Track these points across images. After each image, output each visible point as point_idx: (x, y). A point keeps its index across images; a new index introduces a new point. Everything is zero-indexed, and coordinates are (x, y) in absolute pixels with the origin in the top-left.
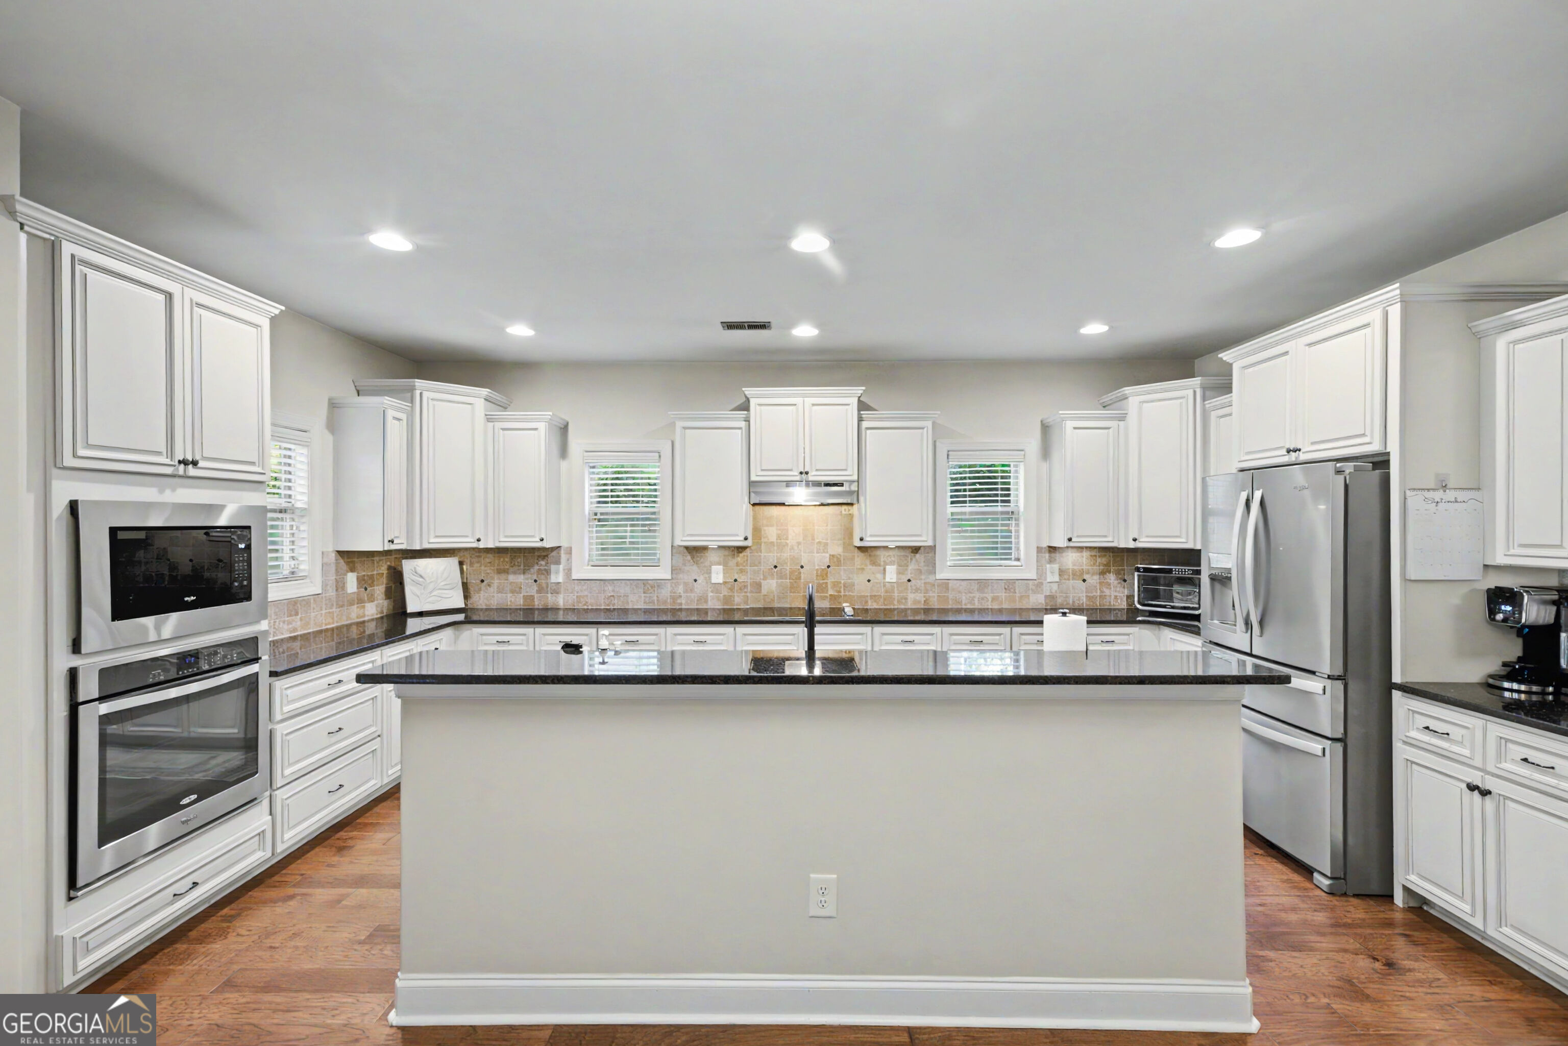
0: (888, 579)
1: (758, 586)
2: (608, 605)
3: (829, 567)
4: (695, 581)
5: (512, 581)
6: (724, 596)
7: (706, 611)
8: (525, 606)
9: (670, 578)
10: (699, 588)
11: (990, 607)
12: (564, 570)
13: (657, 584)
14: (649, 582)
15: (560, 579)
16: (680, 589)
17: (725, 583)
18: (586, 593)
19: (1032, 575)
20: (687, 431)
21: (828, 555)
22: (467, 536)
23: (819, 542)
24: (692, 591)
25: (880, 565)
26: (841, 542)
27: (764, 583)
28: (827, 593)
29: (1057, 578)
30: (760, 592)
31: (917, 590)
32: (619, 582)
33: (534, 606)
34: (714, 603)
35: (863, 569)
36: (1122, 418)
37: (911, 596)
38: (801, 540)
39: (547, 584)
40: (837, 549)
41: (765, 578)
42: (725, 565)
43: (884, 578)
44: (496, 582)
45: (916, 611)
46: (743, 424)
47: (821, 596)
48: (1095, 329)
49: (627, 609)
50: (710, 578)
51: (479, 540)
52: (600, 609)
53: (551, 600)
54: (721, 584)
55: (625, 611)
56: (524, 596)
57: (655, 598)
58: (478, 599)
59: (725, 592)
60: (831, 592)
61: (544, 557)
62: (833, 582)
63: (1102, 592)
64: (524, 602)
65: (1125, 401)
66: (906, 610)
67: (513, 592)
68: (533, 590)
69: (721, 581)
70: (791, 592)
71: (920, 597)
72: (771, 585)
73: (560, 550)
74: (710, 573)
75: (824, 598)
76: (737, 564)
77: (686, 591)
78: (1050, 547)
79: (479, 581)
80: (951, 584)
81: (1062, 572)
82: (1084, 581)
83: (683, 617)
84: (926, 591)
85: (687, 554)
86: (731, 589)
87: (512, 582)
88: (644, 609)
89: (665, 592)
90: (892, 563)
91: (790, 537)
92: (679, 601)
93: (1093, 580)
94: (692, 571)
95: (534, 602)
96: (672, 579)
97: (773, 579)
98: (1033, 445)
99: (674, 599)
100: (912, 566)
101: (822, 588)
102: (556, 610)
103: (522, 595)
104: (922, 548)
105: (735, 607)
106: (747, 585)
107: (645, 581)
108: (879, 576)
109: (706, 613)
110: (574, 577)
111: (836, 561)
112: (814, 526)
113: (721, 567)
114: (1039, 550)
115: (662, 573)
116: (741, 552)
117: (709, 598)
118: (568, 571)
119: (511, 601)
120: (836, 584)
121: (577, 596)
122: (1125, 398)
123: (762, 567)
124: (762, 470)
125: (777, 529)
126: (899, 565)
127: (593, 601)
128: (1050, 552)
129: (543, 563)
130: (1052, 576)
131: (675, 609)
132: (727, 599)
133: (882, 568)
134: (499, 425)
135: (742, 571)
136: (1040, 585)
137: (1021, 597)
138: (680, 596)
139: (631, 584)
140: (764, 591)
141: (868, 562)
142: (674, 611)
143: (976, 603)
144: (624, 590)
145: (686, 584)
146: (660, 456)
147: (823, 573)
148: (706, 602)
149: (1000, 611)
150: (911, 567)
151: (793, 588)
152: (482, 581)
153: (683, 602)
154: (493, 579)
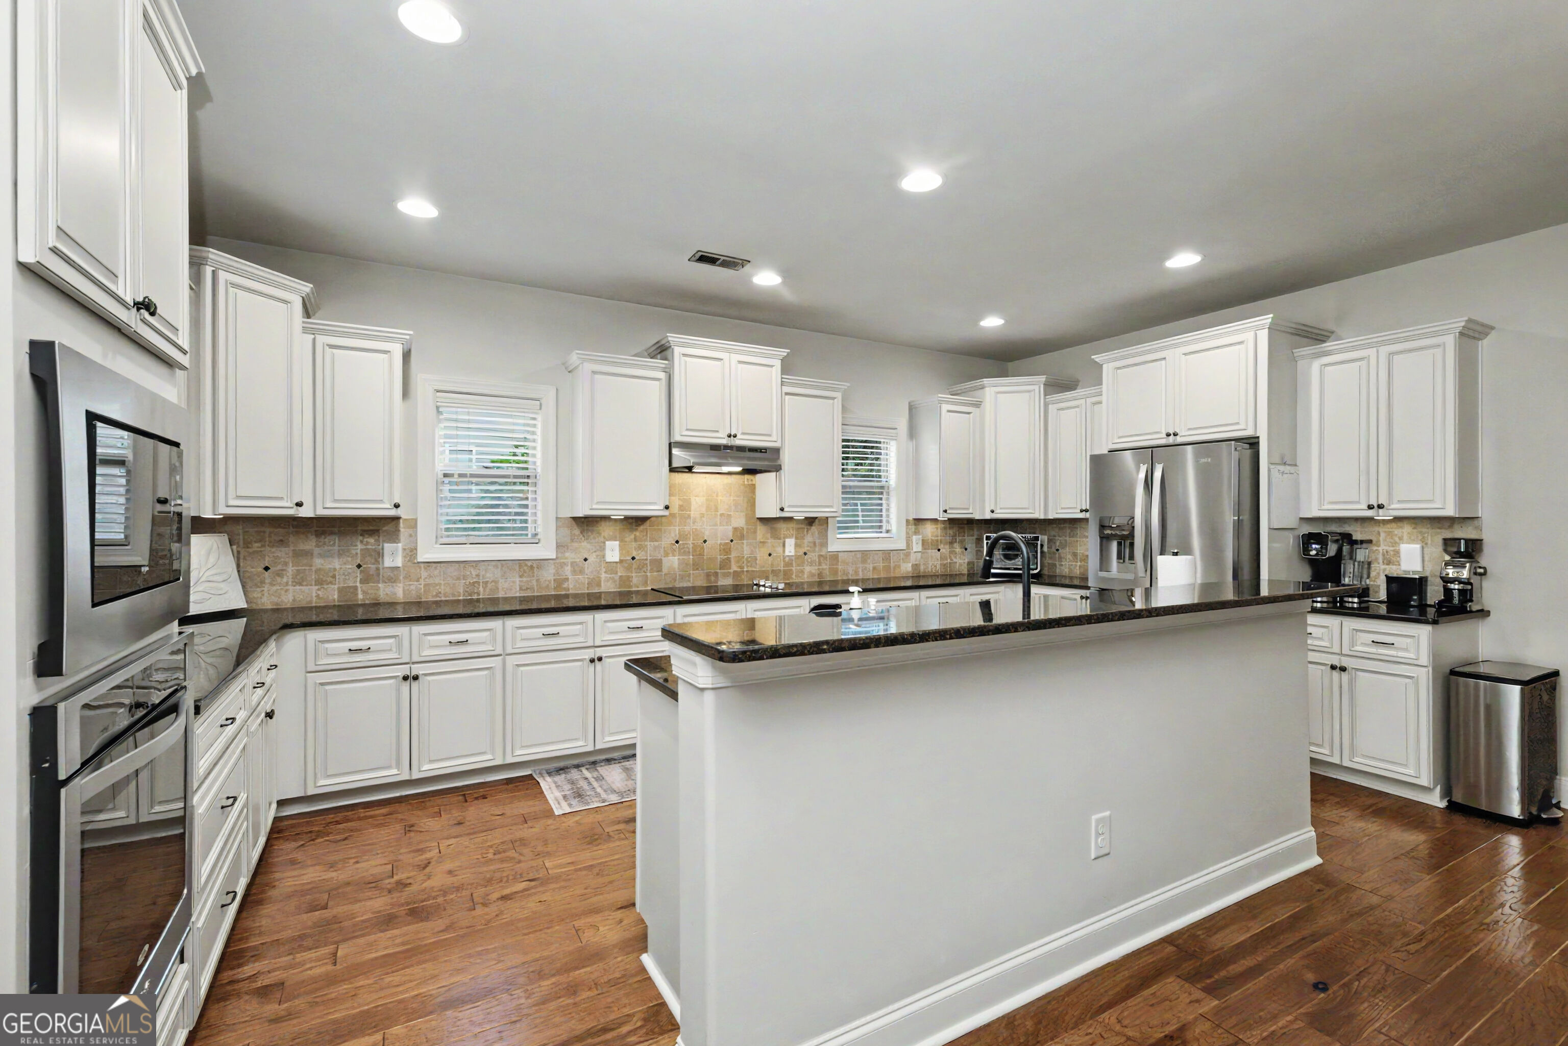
0: (787, 553)
1: (657, 564)
2: (470, 595)
3: (732, 541)
4: (586, 560)
5: (319, 566)
6: (621, 577)
7: (599, 595)
8: (342, 601)
9: (555, 557)
10: (588, 568)
11: (871, 577)
12: (404, 549)
13: (538, 564)
14: (527, 562)
15: (399, 562)
16: (568, 570)
17: (621, 561)
18: (437, 581)
19: (902, 545)
20: (597, 376)
21: (730, 528)
22: (282, 498)
23: (722, 515)
24: (582, 572)
25: (780, 539)
26: (744, 514)
27: (665, 560)
28: (730, 569)
29: (920, 549)
30: (660, 570)
31: (811, 563)
32: (486, 563)
33: (357, 600)
34: (608, 586)
35: (763, 542)
36: (978, 405)
37: (807, 569)
38: (703, 510)
39: (378, 569)
40: (739, 521)
41: (667, 555)
42: (622, 540)
43: (784, 551)
44: (291, 570)
45: (811, 584)
46: (662, 375)
47: (724, 573)
48: (992, 322)
49: (498, 599)
50: (604, 556)
51: (299, 504)
52: (459, 601)
53: (384, 592)
54: (616, 562)
55: (495, 601)
56: (339, 588)
57: (534, 583)
58: (259, 595)
59: (621, 572)
60: (734, 568)
61: (373, 532)
62: (736, 557)
63: (951, 560)
64: (339, 596)
65: (981, 390)
66: (802, 583)
67: (320, 582)
68: (355, 580)
69: (617, 560)
70: (694, 570)
71: (814, 569)
72: (672, 562)
73: (398, 524)
74: (604, 549)
75: (726, 575)
76: (635, 540)
77: (574, 572)
78: (915, 519)
79: (261, 570)
80: (840, 554)
81: (924, 542)
82: (939, 550)
83: (571, 603)
84: (820, 564)
85: (575, 527)
86: (629, 569)
87: (320, 570)
88: (520, 597)
89: (548, 575)
90: (790, 537)
91: (692, 508)
92: (565, 585)
93: (945, 549)
94: (585, 546)
95: (357, 594)
96: (557, 558)
97: (674, 556)
98: (902, 424)
99: (559, 582)
100: (809, 538)
101: (725, 564)
102: (392, 605)
103: (336, 587)
104: (817, 520)
105: (634, 589)
106: (647, 564)
107: (521, 562)
108: (780, 549)
109: (600, 597)
110: (420, 560)
111: (739, 534)
112: (717, 496)
113: (617, 543)
114: (907, 521)
115: (545, 550)
116: (640, 525)
117: (602, 580)
118: (411, 552)
119: (318, 596)
120: (739, 559)
121: (425, 585)
122: (983, 387)
123: (663, 543)
124: (687, 430)
125: (679, 499)
126: (796, 538)
127: (448, 590)
128: (915, 525)
129: (372, 540)
130: (917, 547)
131: (560, 595)
132: (625, 580)
133: (782, 541)
134: (321, 339)
135: (640, 548)
136: (908, 555)
137: (894, 568)
138: (567, 579)
139: (502, 566)
140: (665, 570)
141: (769, 535)
142: (557, 597)
143: (861, 573)
144: (490, 574)
145: (573, 564)
146: (541, 405)
147: (726, 549)
148: (599, 585)
149: (879, 580)
150: (806, 541)
151: (696, 566)
152: (267, 569)
153: (571, 586)
154: (286, 564)
